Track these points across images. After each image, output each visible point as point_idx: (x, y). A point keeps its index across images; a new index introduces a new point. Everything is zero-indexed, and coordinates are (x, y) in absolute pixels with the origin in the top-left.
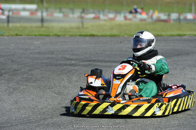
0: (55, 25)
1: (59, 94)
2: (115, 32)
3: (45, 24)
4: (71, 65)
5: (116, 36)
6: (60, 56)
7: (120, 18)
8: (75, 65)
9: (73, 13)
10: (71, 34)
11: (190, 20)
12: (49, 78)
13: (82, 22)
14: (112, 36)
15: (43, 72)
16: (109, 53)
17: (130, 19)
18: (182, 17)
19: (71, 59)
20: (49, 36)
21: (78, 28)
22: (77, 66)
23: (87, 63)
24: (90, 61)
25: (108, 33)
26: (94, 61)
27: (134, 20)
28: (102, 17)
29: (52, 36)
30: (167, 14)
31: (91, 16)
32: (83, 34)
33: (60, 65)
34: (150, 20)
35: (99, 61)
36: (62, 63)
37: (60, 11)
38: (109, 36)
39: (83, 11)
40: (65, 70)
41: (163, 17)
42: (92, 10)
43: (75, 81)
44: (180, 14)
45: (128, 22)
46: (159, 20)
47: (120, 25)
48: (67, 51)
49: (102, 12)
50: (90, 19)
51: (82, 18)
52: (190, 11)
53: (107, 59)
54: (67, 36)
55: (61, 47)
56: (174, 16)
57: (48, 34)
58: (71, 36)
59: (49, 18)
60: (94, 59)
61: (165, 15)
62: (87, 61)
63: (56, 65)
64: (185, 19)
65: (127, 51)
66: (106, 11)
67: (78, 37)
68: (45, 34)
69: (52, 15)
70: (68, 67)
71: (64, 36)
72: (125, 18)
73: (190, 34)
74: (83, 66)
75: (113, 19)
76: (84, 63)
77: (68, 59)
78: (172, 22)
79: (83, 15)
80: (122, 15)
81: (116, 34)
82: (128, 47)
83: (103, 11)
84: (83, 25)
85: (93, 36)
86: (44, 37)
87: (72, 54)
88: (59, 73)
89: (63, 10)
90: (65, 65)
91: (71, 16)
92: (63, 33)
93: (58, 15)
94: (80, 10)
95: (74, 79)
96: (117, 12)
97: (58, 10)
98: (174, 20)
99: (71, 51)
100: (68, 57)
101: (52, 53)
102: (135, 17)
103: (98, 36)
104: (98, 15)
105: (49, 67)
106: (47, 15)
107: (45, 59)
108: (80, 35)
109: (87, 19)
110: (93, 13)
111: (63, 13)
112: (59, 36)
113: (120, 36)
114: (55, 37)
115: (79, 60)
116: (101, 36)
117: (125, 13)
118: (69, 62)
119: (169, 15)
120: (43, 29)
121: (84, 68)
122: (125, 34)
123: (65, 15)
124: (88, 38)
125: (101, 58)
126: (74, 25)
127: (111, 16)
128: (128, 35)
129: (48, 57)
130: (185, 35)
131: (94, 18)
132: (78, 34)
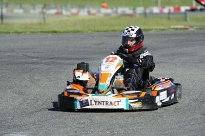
0: (16, 21)
1: (20, 93)
2: (78, 28)
3: (5, 21)
4: (33, 63)
5: (79, 32)
6: (20, 54)
7: (83, 13)
8: (36, 63)
9: (34, 9)
10: (32, 30)
11: (156, 14)
12: (9, 78)
13: (44, 18)
14: (75, 32)
15: (3, 71)
16: (72, 49)
17: (94, 14)
18: (148, 11)
19: (33, 57)
20: (9, 33)
21: (40, 24)
22: (39, 64)
23: (50, 61)
24: (52, 59)
25: (71, 29)
26: (57, 58)
27: (98, 14)
28: (64, 12)
29: (12, 33)
30: (132, 8)
31: (53, 11)
32: (45, 30)
33: (21, 63)
34: (114, 15)
35: (62, 59)
36: (23, 61)
37: (21, 7)
38: (72, 32)
39: (45, 7)
40: (27, 68)
41: (128, 11)
42: (53, 6)
43: (37, 80)
44: (146, 7)
45: (91, 17)
46: (124, 15)
47: (83, 21)
48: (28, 49)
49: (64, 7)
50: (52, 15)
51: (44, 13)
52: (156, 5)
53: (70, 56)
54: (28, 33)
55: (22, 44)
56: (140, 10)
57: (8, 31)
58: (33, 32)
59: (9, 14)
60: (56, 56)
61: (130, 9)
62: (50, 59)
63: (17, 64)
64: (152, 13)
65: (90, 47)
66: (69, 6)
67: (39, 33)
68: (5, 31)
69: (12, 11)
70: (30, 65)
71: (25, 32)
72: (89, 13)
73: (157, 29)
74: (45, 63)
75: (77, 14)
76: (46, 61)
77: (29, 57)
78: (138, 16)
79: (44, 10)
80: (86, 10)
81: (80, 29)
82: (92, 44)
83: (66, 6)
84: (45, 21)
85: (55, 32)
86: (4, 34)
87: (34, 52)
88: (20, 71)
89: (23, 6)
90: (27, 63)
91: (32, 11)
92: (23, 30)
93: (18, 11)
94: (42, 6)
95: (36, 78)
96: (81, 7)
97: (18, 6)
98: (140, 14)
99: (32, 49)
100: (29, 54)
101: (13, 51)
102: (99, 12)
103: (60, 32)
104: (60, 10)
105: (10, 66)
106: (7, 11)
107: (5, 57)
108: (42, 32)
109: (49, 15)
110: (55, 8)
111: (24, 8)
112: (19, 33)
113: (83, 32)
114: (16, 34)
115: (41, 57)
116: (63, 32)
117: (88, 8)
118: (30, 60)
119: (134, 9)
120: (3, 26)
121: (46, 66)
122: (89, 30)
123: (25, 11)
124: (50, 35)
125: (63, 56)
126: (35, 21)
127: (74, 11)
128: (92, 31)
129: (8, 56)
130: (151, 30)
131: (57, 14)
132: (40, 30)
